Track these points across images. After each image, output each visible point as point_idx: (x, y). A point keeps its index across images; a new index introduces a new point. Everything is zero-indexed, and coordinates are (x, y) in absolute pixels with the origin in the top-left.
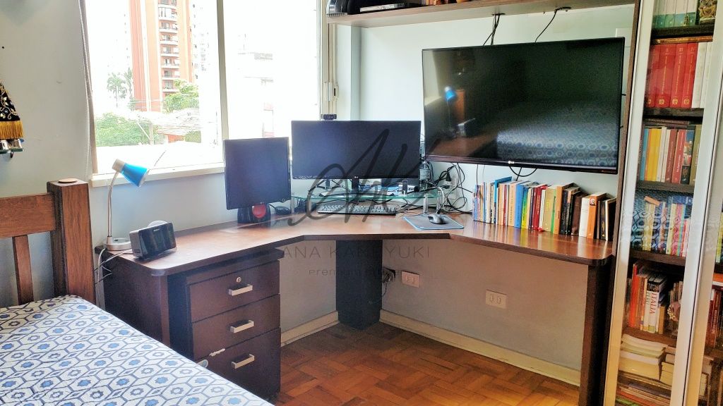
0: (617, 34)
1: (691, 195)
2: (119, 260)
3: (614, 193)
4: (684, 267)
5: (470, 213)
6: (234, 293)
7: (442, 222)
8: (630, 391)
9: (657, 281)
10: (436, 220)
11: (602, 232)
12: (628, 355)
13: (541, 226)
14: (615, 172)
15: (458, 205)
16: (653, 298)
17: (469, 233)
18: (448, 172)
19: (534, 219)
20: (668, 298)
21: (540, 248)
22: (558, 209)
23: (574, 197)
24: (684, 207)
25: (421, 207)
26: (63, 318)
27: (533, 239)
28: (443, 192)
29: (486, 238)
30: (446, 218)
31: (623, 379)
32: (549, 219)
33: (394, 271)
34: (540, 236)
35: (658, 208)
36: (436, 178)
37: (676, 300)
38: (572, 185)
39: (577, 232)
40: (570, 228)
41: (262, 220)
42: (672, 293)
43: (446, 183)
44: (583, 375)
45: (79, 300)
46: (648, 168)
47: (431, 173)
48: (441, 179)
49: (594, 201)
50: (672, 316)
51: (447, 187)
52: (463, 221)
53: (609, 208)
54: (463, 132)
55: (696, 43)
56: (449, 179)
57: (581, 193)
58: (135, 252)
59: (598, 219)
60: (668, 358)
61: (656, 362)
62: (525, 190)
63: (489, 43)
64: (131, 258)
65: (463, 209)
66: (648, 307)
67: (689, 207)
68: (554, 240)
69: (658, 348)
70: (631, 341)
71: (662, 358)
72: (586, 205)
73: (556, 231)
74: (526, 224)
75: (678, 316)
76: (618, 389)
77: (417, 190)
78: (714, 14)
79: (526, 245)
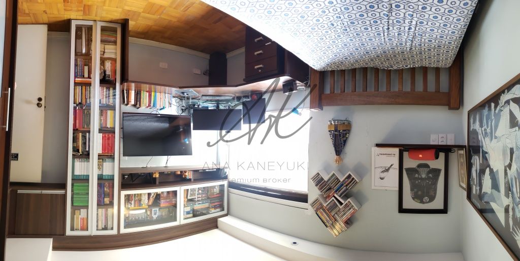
0: (127, 158)
1: (100, 106)
2: (302, 81)
3: (123, 106)
4: (100, 83)
5: (174, 97)
6: (261, 66)
7: (183, 93)
8: (113, 39)
9: (107, 78)
10: (185, 94)
11: (127, 93)
12: (114, 51)
13: (148, 94)
14: (123, 113)
15: (178, 100)
16: (108, 73)
17: (174, 89)
18: (183, 112)
19: (150, 96)
20: (104, 73)
21: (148, 85)
22: (142, 100)
23: (137, 104)
24: (102, 103)
25: (192, 99)
26: (320, 63)
27: (150, 89)
28: (184, 105)
29: (167, 88)
30: (182, 95)
31: (115, 43)
32: (145, 96)
33: (204, 74)
34: (148, 90)
35: (109, 102)
36: (187, 110)
37: (102, 73)
38: (138, 108)
39: (135, 92)
40: (137, 93)
41: (254, 94)
42: (103, 75)
43: (183, 108)
44: (128, 41)
45: (315, 69)
46: (113, 115)
47: (189, 112)
48: (185, 110)
49: (130, 103)
50: (102, 67)
51: (183, 106)
52: (176, 94)
53: (124, 100)
54: (181, 127)
55: (102, 153)
56: (182, 109)
57: (135, 105)
58: (296, 84)
59: (128, 97)
60: (102, 53)
61: (106, 51)
62: (154, 106)
63: (169, 156)
64: (298, 82)
65: (176, 98)
66: (110, 69)
67: (100, 103)
68: (142, 89)
69: (106, 56)
70: (113, 56)
71: (104, 52)
72: (132, 102)
73: (142, 92)
74: (153, 94)
75: (100, 67)
76: (116, 39)
77: (194, 105)
78: (98, 162)
79: (153, 86)
